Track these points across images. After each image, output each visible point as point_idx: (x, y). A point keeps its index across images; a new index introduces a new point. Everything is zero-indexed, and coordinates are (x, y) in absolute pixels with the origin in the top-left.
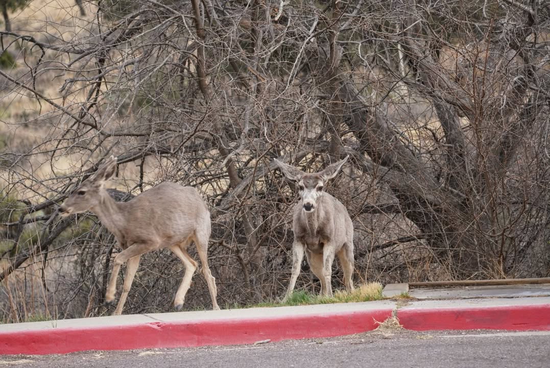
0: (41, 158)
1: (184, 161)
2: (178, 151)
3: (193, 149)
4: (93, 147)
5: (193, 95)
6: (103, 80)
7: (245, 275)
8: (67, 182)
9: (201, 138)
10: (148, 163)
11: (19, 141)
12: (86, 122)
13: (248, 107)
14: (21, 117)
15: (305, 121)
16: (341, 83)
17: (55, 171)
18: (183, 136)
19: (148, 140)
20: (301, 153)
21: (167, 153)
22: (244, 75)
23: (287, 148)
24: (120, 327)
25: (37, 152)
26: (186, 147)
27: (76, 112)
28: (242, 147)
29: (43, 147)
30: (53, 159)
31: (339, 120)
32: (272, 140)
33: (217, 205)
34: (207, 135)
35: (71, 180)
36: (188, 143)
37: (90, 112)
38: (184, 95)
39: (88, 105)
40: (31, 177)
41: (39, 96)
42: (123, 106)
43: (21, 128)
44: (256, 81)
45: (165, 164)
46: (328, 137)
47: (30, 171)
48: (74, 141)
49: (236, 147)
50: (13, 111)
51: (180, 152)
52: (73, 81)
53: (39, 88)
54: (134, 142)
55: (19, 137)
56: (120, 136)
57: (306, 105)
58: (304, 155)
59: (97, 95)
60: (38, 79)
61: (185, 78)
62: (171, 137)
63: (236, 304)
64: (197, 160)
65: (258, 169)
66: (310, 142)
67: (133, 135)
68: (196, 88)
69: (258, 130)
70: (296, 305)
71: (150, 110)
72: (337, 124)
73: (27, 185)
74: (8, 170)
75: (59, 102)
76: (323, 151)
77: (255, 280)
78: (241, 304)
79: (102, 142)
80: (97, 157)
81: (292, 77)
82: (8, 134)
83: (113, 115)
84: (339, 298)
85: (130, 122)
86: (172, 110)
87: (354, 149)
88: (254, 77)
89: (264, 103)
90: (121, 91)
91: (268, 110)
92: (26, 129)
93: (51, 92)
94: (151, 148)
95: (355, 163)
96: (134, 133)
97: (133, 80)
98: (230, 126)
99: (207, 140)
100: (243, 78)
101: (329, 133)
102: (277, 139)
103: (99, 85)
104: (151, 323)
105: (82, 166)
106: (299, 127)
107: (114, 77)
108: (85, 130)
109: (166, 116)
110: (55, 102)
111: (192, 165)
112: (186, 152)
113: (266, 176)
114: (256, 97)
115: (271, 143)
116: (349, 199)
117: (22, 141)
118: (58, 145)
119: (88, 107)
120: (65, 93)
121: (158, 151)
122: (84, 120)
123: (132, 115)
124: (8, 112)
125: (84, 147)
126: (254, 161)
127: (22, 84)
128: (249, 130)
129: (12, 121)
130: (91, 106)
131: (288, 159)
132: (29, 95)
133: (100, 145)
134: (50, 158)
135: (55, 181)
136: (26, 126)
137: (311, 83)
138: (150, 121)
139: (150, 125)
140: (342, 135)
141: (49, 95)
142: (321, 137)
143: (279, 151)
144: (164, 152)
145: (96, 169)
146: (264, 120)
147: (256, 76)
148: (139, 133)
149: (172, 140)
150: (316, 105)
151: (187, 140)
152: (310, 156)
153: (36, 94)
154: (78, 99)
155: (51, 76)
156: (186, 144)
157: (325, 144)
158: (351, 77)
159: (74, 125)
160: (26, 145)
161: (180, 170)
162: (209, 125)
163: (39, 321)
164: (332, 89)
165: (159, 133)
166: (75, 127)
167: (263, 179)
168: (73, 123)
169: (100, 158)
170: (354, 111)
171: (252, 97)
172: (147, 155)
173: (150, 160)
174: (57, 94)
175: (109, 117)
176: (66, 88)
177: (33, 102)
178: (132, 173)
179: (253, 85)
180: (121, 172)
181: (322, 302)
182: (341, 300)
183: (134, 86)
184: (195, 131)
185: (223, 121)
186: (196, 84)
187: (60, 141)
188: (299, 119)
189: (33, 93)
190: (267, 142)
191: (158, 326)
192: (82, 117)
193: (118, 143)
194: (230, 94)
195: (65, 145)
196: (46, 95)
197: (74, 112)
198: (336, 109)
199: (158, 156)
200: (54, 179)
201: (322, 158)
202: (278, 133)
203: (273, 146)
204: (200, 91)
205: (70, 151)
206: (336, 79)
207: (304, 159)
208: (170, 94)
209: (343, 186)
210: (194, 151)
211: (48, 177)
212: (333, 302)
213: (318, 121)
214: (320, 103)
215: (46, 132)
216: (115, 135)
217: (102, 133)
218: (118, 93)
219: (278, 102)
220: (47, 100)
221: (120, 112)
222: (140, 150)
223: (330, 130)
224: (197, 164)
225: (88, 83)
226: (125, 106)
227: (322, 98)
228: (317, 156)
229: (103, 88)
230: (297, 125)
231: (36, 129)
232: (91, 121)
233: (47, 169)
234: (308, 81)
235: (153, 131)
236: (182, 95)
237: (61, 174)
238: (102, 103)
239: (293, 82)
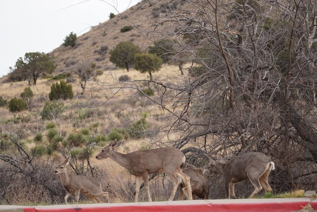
0: (163, 133)
1: (223, 137)
2: (221, 132)
3: (227, 131)
4: (185, 129)
5: (228, 109)
6: (190, 102)
7: (247, 185)
8: (174, 144)
9: (231, 127)
10: (208, 137)
11: (154, 126)
12: (183, 119)
13: (251, 115)
14: (156, 116)
15: (274, 121)
16: (290, 106)
17: (169, 139)
18: (223, 126)
19: (208, 127)
20: (272, 135)
21: (216, 133)
22: (249, 101)
23: (266, 133)
24: (194, 205)
25: (162, 131)
26: (224, 131)
27: (179, 115)
28: (247, 131)
29: (164, 129)
30: (169, 134)
31: (289, 121)
32: (260, 129)
33: (236, 155)
34: (233, 126)
35: (176, 143)
36: (225, 129)
37: (185, 114)
38: (224, 109)
39: (184, 112)
40: (159, 141)
41: (164, 108)
42: (198, 113)
43: (156, 121)
44: (254, 104)
45: (215, 137)
46: (284, 129)
47: (159, 139)
48: (178, 127)
49: (245, 132)
50: (152, 113)
51: (221, 133)
52: (178, 102)
53: (163, 104)
54: (202, 128)
55: (154, 124)
56: (197, 125)
57: (275, 115)
58: (274, 136)
59: (188, 108)
60: (163, 101)
61: (225, 102)
62: (218, 126)
63: (243, 197)
64: (228, 136)
65: (254, 141)
66: (276, 130)
67: (202, 125)
68: (229, 106)
69: (254, 125)
70: (268, 198)
71: (210, 115)
72: (288, 123)
73: (157, 144)
74: (149, 138)
75: (172, 110)
76: (281, 134)
77: (251, 187)
78: (245, 197)
79: (189, 127)
80: (187, 134)
81: (269, 103)
82: (150, 123)
83: (194, 116)
84: (286, 196)
85: (201, 119)
86: (219, 115)
87: (294, 134)
88: (253, 102)
89: (257, 113)
90: (198, 107)
91: (259, 116)
92: (158, 121)
93: (168, 106)
94: (209, 131)
95: (294, 139)
96: (203, 124)
97: (203, 102)
98: (243, 122)
99: (233, 128)
100: (249, 103)
101: (284, 127)
102: (262, 129)
103: (189, 104)
104: (208, 204)
105: (181, 137)
106: (271, 124)
107: (194, 101)
108: (182, 122)
109: (216, 117)
110: (170, 110)
111: (226, 138)
112: (224, 133)
113: (257, 144)
114: (254, 111)
115: (260, 130)
116: (292, 154)
117: (156, 126)
118: (171, 128)
119: (184, 113)
120: (174, 106)
121: (213, 132)
122: (182, 118)
123: (202, 117)
124: (150, 114)
125: (181, 129)
126: (252, 138)
127: (157, 102)
128: (251, 125)
129: (152, 117)
130: (185, 112)
131: (267, 137)
132: (159, 107)
133: (188, 129)
134: (167, 133)
135: (169, 143)
136: (158, 120)
137: (277, 105)
138: (210, 119)
139: (209, 121)
140: (289, 128)
141: (168, 107)
142: (280, 128)
143: (263, 134)
144: (215, 132)
145: (187, 139)
146: (257, 120)
147: (254, 102)
148: (205, 124)
149: (219, 128)
150: (279, 115)
151: (225, 128)
152: (276, 136)
153: (162, 107)
154: (180, 109)
155: (168, 100)
156: (224, 130)
157: (282, 131)
158: (294, 104)
159: (178, 120)
160: (157, 128)
161: (221, 140)
162: (234, 122)
163: (161, 201)
164: (286, 109)
165: (213, 125)
166: (178, 121)
167: (256, 145)
168: (177, 119)
169: (188, 134)
170: (294, 118)
171: (252, 111)
172: (208, 133)
173: (209, 135)
174: (171, 107)
175: (192, 117)
176: (175, 105)
177: (161, 110)
178: (201, 141)
179: (253, 106)
180: (196, 140)
181: (279, 197)
182: (287, 197)
183: (203, 105)
184: (228, 124)
185: (240, 120)
186: (229, 105)
187: (172, 126)
188: (272, 121)
189: (161, 106)
190: (258, 130)
191: (211, 205)
192: (181, 117)
193: (196, 128)
194: (243, 109)
195: (174, 128)
196: (166, 107)
197: (178, 115)
198: (287, 117)
199: (212, 134)
200: (169, 142)
201: (281, 137)
202: (263, 126)
203: (261, 132)
204: (231, 108)
205: (175, 131)
206: (287, 105)
207: (273, 137)
208: (218, 109)
209: (289, 149)
210: (228, 133)
211: (166, 141)
212: (284, 198)
213: (279, 121)
214: (280, 114)
215: (166, 122)
216: (195, 125)
217: (189, 124)
218: (196, 107)
219: (263, 113)
220: (167, 109)
221: (197, 115)
222: (205, 131)
223: (285, 125)
224: (228, 138)
225: (184, 103)
226: (199, 113)
227: (281, 112)
228: (279, 136)
229: (190, 105)
230: (271, 123)
231: (162, 121)
232: (185, 118)
233: (166, 138)
234: (276, 105)
235: (211, 124)
236: (223, 109)
237: (172, 140)
238: (189, 111)
239: (269, 105)
